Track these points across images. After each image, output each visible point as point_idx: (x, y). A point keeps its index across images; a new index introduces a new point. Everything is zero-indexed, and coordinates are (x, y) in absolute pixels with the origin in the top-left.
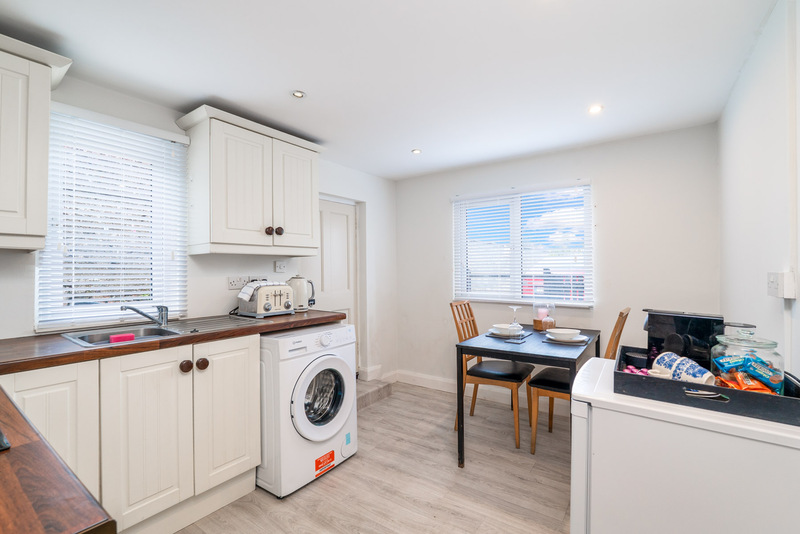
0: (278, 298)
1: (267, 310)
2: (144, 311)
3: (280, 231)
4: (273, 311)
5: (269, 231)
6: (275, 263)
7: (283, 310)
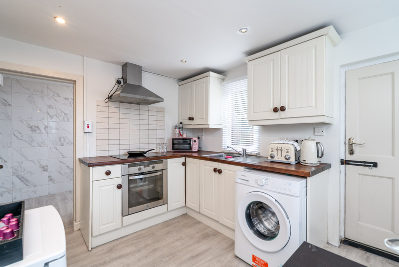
0: (280, 152)
1: (272, 157)
2: (235, 149)
3: (283, 109)
4: (276, 159)
5: (275, 110)
6: (314, 128)
7: (284, 160)
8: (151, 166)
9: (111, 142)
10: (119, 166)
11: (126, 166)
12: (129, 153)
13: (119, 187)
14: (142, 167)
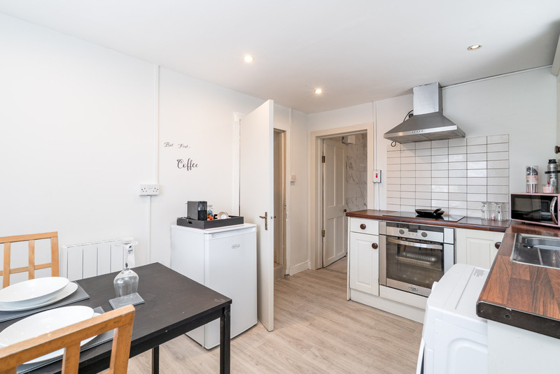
8: (420, 232)
9: (404, 195)
10: (377, 222)
11: (384, 223)
12: (418, 212)
13: (374, 246)
14: (406, 230)
